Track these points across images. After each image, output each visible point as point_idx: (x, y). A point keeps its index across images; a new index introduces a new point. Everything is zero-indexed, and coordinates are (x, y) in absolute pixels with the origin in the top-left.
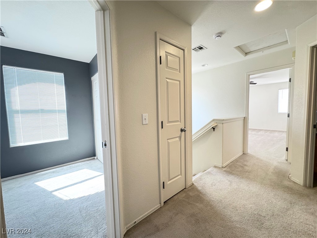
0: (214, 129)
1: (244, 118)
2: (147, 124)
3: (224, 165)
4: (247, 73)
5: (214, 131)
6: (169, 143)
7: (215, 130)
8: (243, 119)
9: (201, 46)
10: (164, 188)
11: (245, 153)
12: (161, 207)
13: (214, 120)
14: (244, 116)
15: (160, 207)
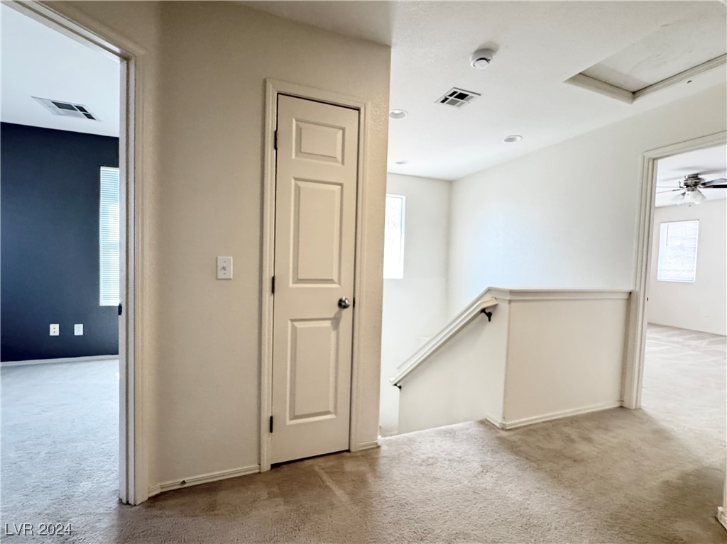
0: (489, 315)
1: (630, 293)
2: (230, 279)
3: (510, 423)
4: (645, 154)
5: (490, 320)
6: (294, 329)
7: (492, 318)
8: (626, 296)
9: (456, 90)
10: (271, 430)
11: (626, 405)
12: (260, 473)
13: (489, 290)
14: (630, 288)
15: (258, 471)
